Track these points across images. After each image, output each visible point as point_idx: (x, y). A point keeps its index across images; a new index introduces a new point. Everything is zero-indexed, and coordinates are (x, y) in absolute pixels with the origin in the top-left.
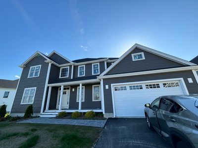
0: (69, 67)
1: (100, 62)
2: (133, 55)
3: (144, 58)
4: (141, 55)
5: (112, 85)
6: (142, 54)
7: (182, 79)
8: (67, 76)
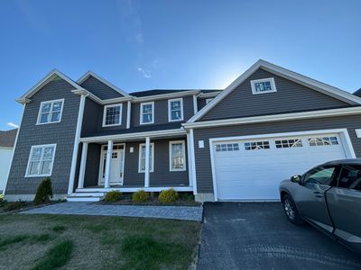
1: (184, 97)
2: (252, 82)
5: (211, 140)
7: (345, 130)
8: (118, 122)
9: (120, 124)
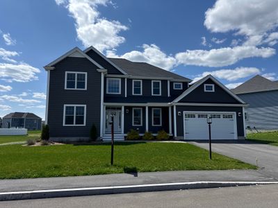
0: (120, 80)
1: (162, 81)
2: (205, 85)
3: (213, 91)
4: (211, 87)
5: (184, 112)
6: (213, 85)
7: (235, 113)
8: (118, 92)
9: (120, 93)
